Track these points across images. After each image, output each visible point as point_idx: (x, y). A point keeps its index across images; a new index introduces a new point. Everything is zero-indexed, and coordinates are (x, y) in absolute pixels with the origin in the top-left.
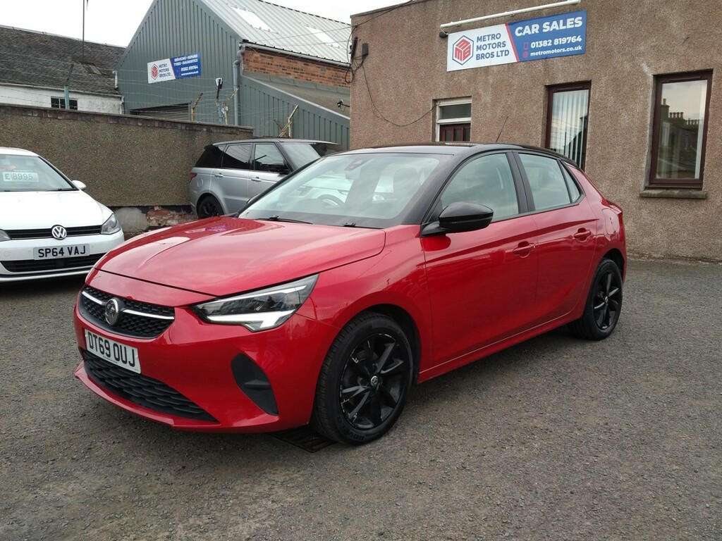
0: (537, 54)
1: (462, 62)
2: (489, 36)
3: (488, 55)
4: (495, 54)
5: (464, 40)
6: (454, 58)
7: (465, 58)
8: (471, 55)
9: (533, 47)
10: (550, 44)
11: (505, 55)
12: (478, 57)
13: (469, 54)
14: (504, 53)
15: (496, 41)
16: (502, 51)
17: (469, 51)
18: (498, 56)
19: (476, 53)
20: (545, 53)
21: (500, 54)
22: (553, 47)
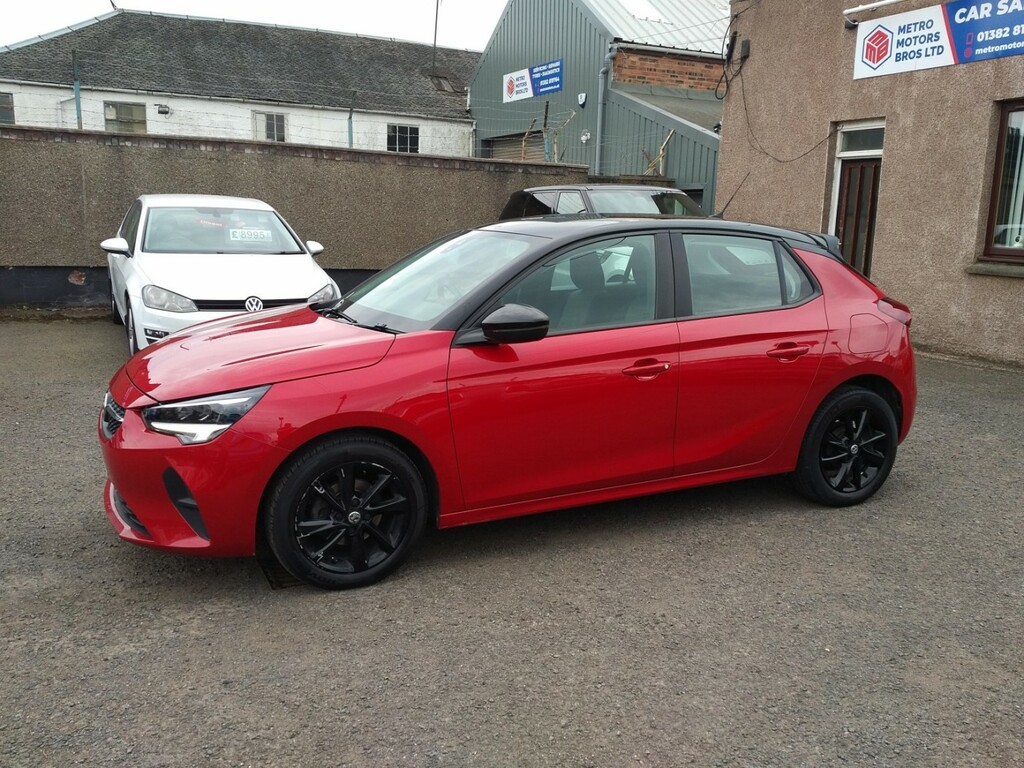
0: (985, 51)
1: (875, 66)
2: (915, 24)
3: (912, 55)
4: (923, 53)
5: (879, 32)
6: (865, 60)
7: (879, 59)
8: (888, 55)
9: (979, 40)
10: (1006, 35)
11: (938, 54)
12: (899, 58)
13: (886, 54)
14: (936, 50)
15: (926, 32)
16: (933, 48)
17: (886, 49)
18: (926, 56)
19: (895, 51)
20: (998, 48)
21: (930, 52)
22: (1011, 39)
